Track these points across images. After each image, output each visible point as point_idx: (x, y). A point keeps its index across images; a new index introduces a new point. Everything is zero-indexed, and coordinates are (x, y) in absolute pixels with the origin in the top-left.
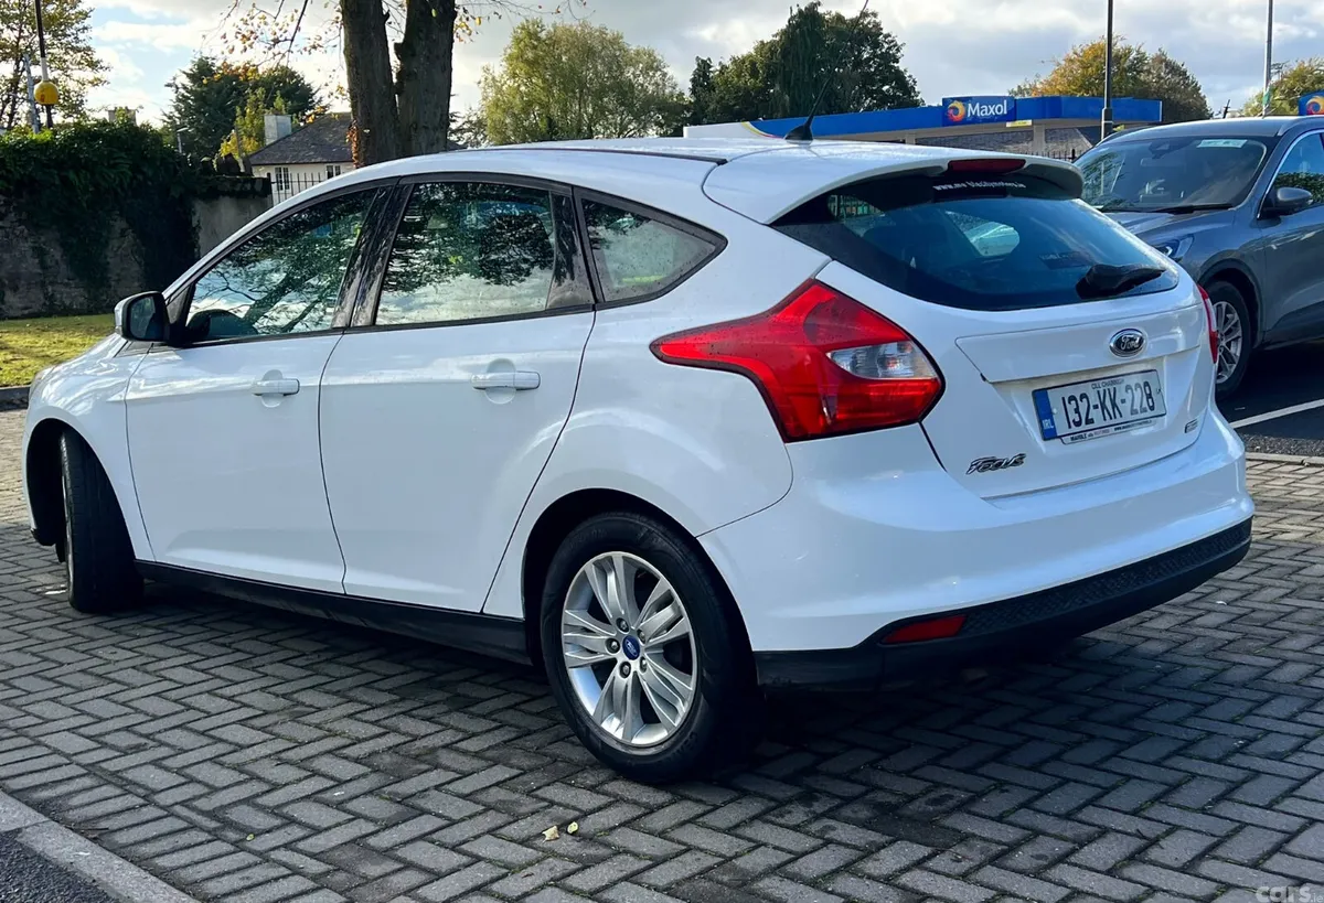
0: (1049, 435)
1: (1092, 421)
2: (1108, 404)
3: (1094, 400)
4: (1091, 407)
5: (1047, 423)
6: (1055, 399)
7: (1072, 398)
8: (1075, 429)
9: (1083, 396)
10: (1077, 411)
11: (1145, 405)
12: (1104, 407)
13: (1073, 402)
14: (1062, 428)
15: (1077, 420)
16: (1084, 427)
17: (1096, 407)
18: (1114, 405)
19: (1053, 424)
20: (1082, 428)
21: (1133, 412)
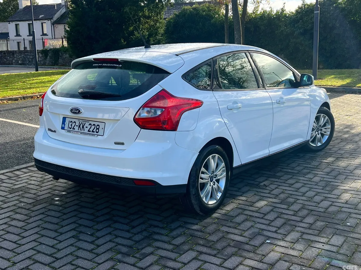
0: (63, 128)
1: (74, 129)
2: (81, 126)
3: (77, 124)
4: (76, 125)
5: (63, 125)
6: (67, 120)
7: (71, 122)
8: (69, 129)
9: (75, 122)
10: (71, 125)
11: (95, 130)
12: (79, 126)
13: (71, 123)
14: (66, 128)
15: (71, 127)
16: (72, 129)
17: (77, 126)
18: (83, 127)
19: (65, 126)
20: (71, 129)
21: (89, 131)
